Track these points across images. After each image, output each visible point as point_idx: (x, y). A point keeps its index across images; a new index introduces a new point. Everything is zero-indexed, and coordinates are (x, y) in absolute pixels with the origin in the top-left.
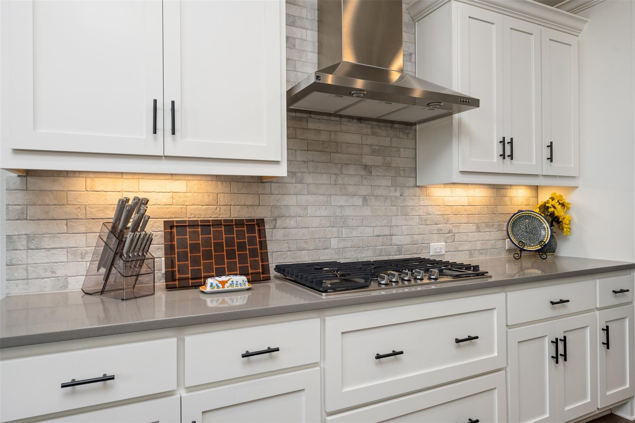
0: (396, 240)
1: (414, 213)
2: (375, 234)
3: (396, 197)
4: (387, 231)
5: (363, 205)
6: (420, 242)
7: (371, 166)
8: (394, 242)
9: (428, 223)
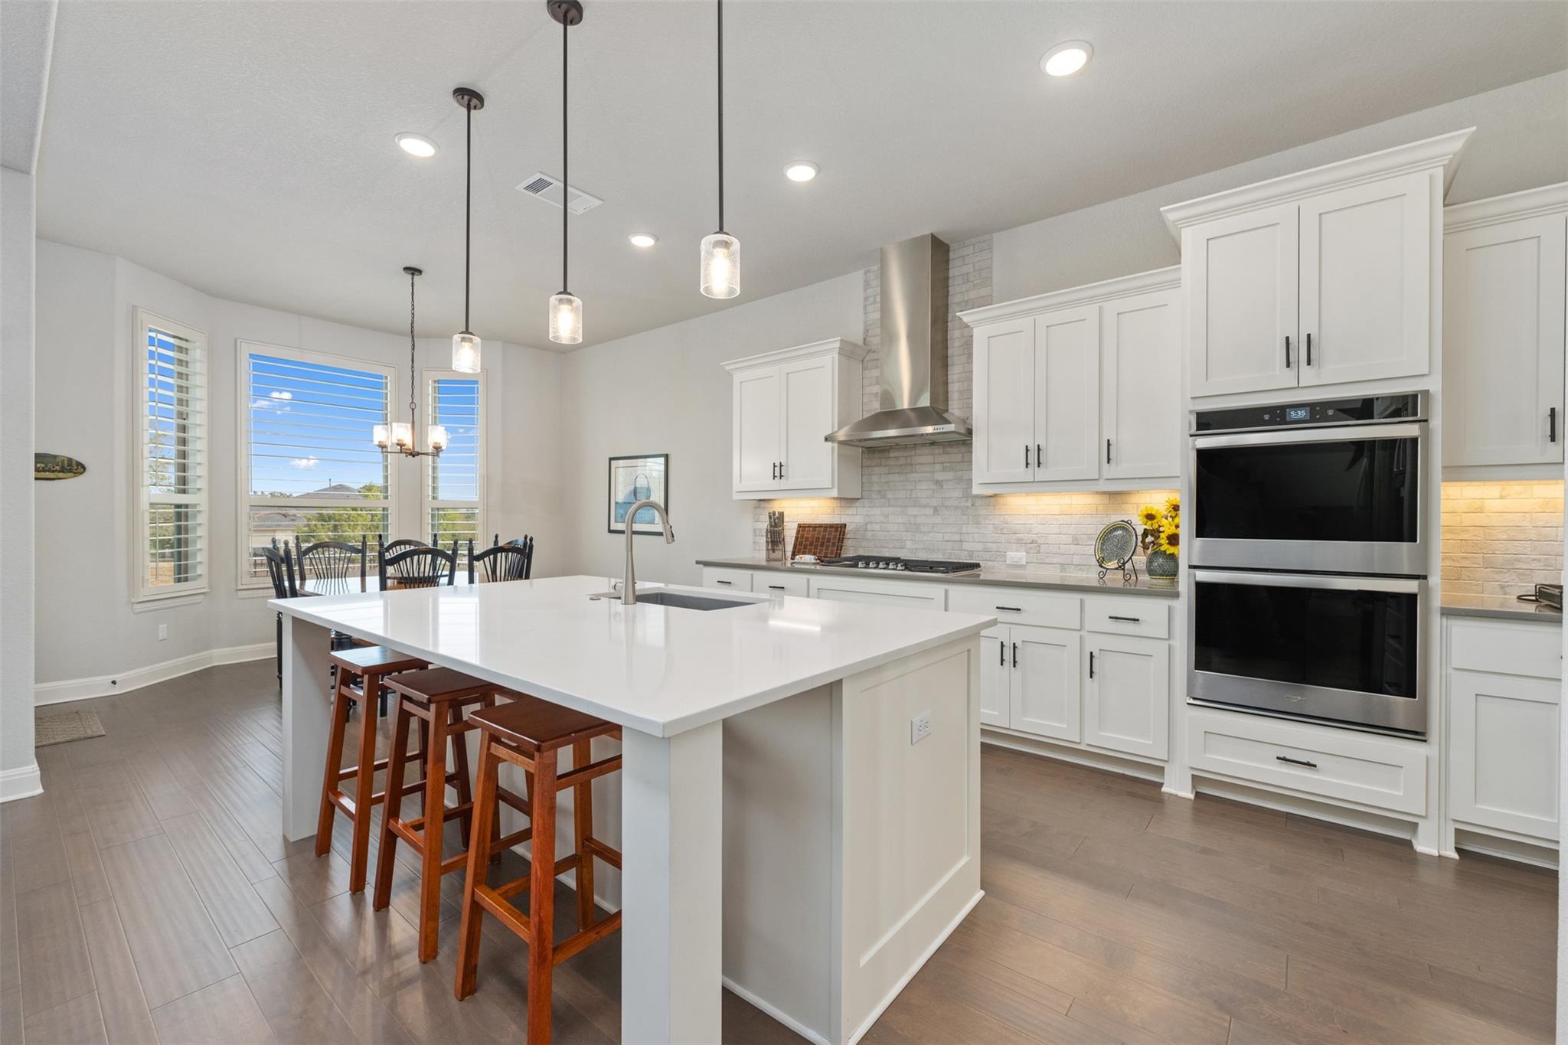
0: (965, 546)
1: (987, 522)
2: (945, 539)
3: (967, 507)
4: (957, 537)
5: (934, 514)
6: (994, 550)
7: (942, 481)
8: (964, 547)
9: (1005, 531)
